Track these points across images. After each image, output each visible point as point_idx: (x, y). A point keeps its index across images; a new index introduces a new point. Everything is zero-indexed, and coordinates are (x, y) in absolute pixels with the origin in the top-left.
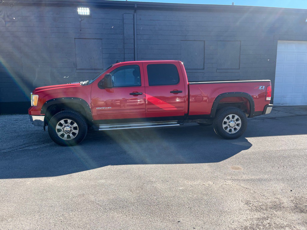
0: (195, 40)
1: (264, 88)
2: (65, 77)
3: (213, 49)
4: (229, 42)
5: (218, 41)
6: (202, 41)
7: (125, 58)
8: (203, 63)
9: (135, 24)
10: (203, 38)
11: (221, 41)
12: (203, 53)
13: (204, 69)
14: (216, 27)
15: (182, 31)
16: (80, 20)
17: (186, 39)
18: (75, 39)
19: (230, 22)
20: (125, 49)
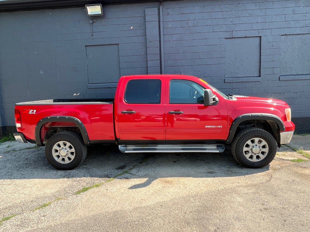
2: (75, 94)
3: (274, 47)
4: (299, 36)
5: (281, 35)
6: (257, 38)
7: (148, 66)
8: (258, 68)
9: (161, 21)
10: (259, 33)
11: (286, 35)
12: (259, 54)
13: (260, 76)
14: (278, 16)
15: (226, 25)
16: (91, 22)
17: (233, 36)
18: (86, 46)
19: (300, 6)
20: (148, 55)
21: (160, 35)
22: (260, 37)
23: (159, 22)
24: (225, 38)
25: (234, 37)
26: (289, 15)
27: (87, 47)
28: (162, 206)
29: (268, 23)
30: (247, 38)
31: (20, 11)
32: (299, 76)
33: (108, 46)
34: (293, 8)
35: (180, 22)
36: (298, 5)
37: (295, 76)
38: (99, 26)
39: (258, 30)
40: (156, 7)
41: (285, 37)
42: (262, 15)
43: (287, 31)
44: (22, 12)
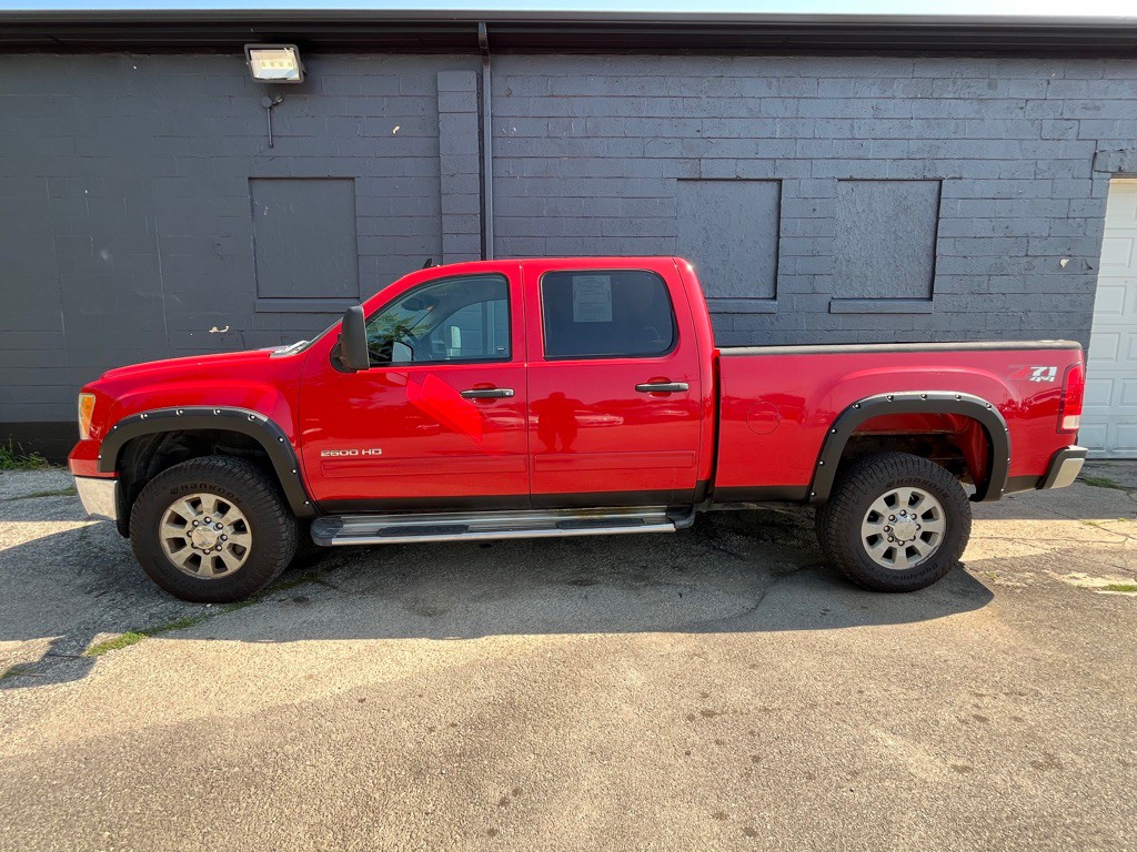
0: (738, 179)
1: (1056, 377)
2: (215, 329)
3: (818, 214)
4: (889, 185)
5: (839, 180)
6: (771, 183)
7: (445, 250)
8: (772, 274)
9: (485, 114)
10: (775, 168)
11: (851, 179)
12: (774, 233)
13: (775, 298)
14: (831, 121)
15: (682, 138)
16: (267, 102)
17: (701, 172)
18: (250, 179)
19: (894, 98)
20: (444, 217)
21: (482, 158)
22: (780, 181)
23: (481, 118)
24: (678, 179)
25: (703, 177)
26: (863, 121)
27: (256, 182)
28: (362, 701)
29: (803, 141)
30: (741, 184)
31: (35, 52)
32: (883, 303)
33: (323, 182)
34: (874, 102)
35: (545, 121)
36: (888, 94)
37: (872, 302)
38: (291, 114)
39: (774, 159)
40: (471, 69)
41: (850, 185)
42: (787, 115)
43: (855, 169)
44: (41, 55)
